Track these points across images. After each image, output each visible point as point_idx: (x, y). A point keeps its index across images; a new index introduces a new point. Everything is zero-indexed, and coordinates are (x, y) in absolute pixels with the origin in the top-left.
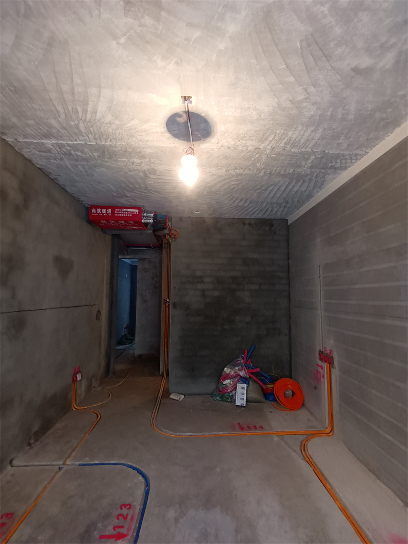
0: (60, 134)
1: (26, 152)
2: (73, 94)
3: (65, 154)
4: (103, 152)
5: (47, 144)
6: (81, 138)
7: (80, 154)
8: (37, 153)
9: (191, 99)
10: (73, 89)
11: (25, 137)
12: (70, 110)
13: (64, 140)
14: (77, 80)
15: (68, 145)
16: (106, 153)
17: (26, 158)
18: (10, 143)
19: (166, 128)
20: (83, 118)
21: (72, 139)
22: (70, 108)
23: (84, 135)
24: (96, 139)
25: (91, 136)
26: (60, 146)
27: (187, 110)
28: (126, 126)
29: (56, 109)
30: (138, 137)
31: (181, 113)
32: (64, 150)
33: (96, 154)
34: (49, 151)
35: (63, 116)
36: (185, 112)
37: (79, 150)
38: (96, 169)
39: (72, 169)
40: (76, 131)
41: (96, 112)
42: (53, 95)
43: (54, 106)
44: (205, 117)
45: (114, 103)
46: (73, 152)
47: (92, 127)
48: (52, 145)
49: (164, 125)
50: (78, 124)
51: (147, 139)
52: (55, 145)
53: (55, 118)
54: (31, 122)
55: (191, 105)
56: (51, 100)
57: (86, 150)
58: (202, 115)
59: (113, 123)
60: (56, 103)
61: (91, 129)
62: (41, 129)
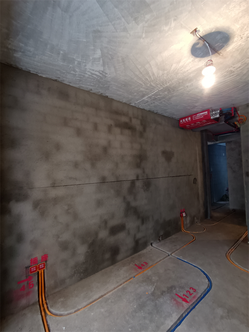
0: (147, 92)
1: (141, 107)
2: (141, 73)
3: (154, 100)
4: (169, 90)
5: (145, 99)
6: (156, 89)
7: (159, 96)
8: (144, 105)
9: (198, 30)
10: (140, 71)
11: (137, 101)
12: (145, 80)
13: (150, 94)
14: (139, 67)
15: (153, 95)
16: (170, 89)
17: (142, 109)
18: (134, 106)
19: (193, 56)
20: (151, 80)
21: (152, 92)
22: (144, 79)
23: (156, 87)
24: (161, 86)
25: (159, 86)
26: (150, 97)
27: (199, 37)
28: (171, 71)
29: (140, 84)
30: (181, 72)
31: (197, 42)
32: (152, 98)
33: (166, 93)
34: (147, 102)
35: (144, 84)
36: (200, 39)
37: (158, 95)
38: (171, 100)
39: (161, 105)
40: (152, 87)
41: (154, 74)
42: (135, 79)
43: (138, 82)
44: (217, 31)
45: (159, 64)
46: (156, 97)
47: (157, 82)
48: (147, 98)
49: (191, 56)
50: (151, 84)
51: (186, 70)
52: (148, 98)
53: (142, 87)
54: (135, 94)
55: (201, 32)
56: (136, 81)
57: (161, 93)
58: (213, 31)
59: (164, 74)
60: (138, 81)
61: (157, 83)
62: (140, 95)
